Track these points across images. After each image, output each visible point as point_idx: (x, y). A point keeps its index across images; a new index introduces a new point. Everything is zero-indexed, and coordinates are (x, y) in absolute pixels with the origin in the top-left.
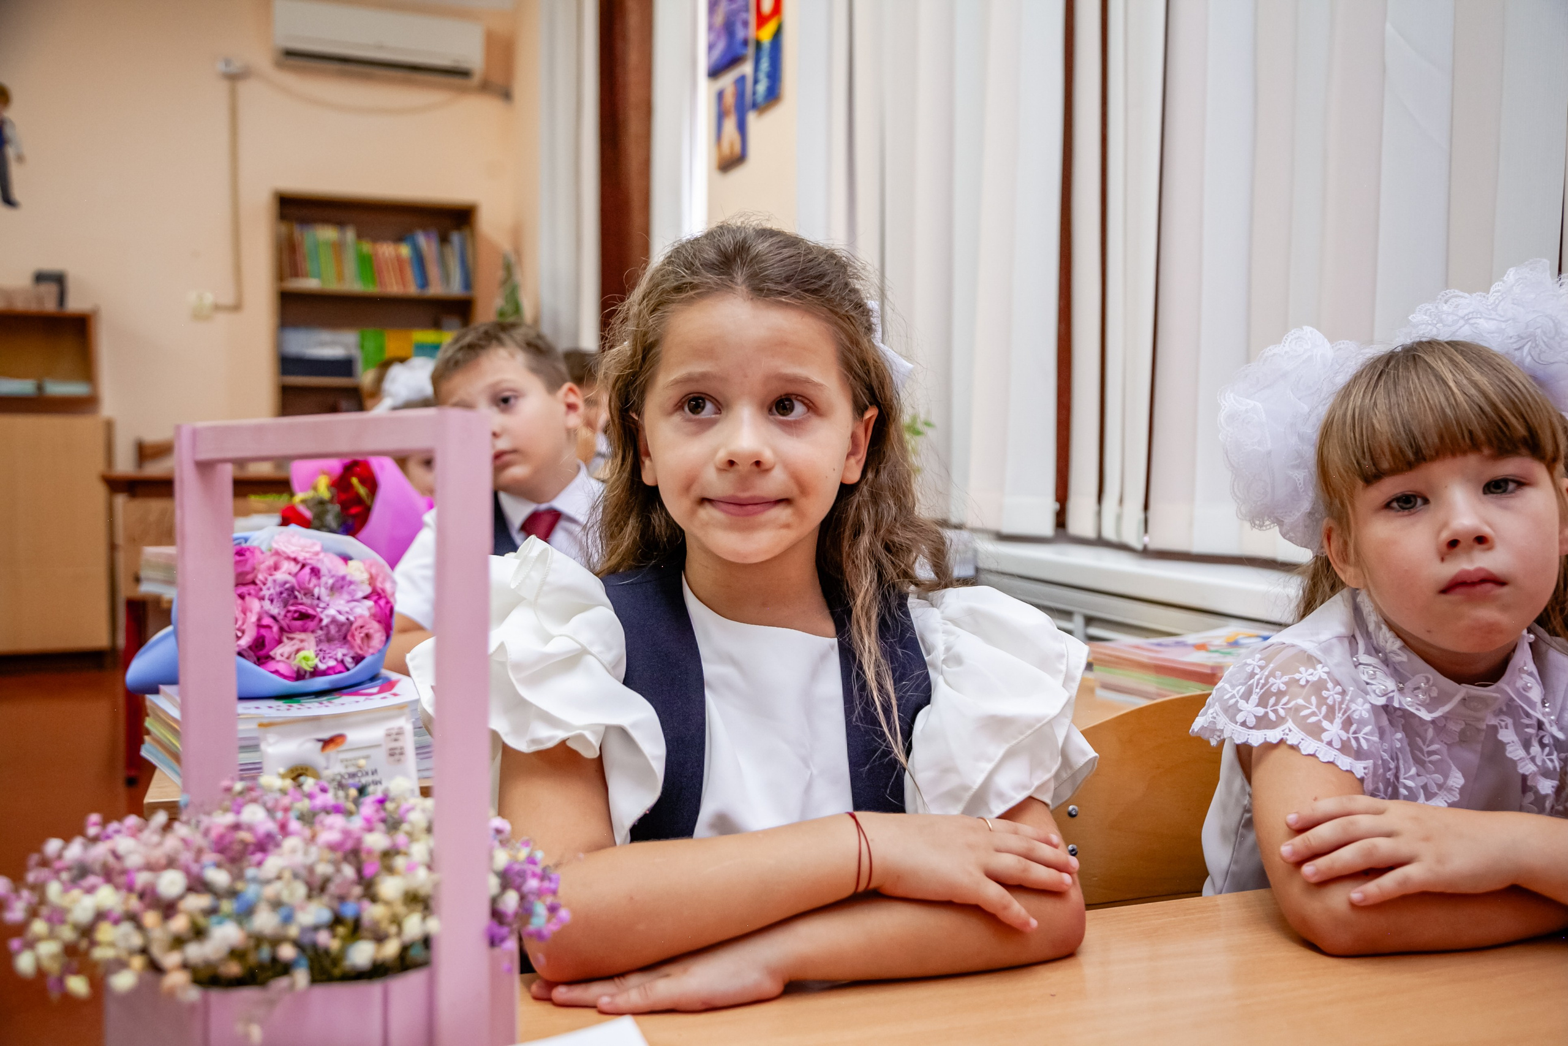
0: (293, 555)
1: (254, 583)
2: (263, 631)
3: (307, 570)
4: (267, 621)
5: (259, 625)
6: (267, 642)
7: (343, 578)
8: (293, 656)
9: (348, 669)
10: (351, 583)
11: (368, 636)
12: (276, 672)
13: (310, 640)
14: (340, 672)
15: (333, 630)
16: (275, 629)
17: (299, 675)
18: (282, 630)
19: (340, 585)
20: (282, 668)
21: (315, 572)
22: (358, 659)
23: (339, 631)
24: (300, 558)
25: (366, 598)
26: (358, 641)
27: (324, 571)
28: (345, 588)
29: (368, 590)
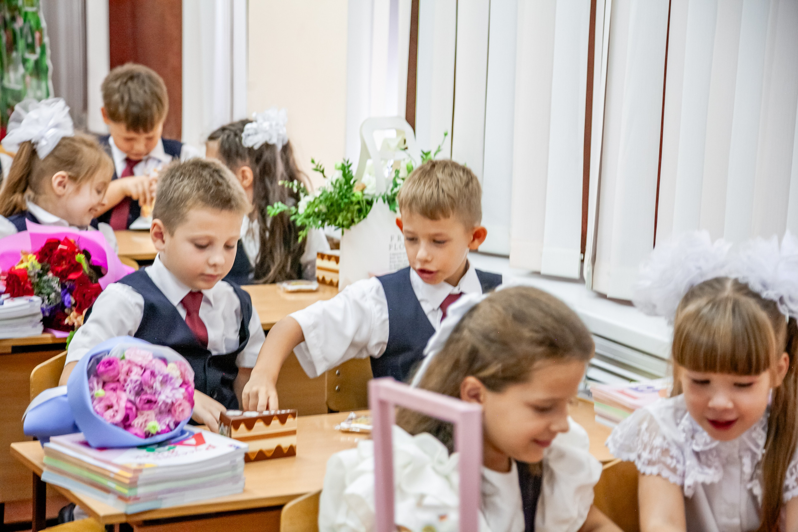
0: (139, 364)
1: (118, 381)
2: (128, 411)
3: (148, 373)
4: (129, 405)
5: (127, 408)
6: (130, 417)
7: (167, 375)
8: (143, 424)
9: (171, 430)
10: (171, 379)
11: (183, 410)
12: (136, 434)
13: (151, 414)
14: (168, 432)
15: (163, 407)
16: (134, 409)
17: (148, 435)
18: (137, 409)
19: (166, 380)
20: (138, 431)
21: (153, 374)
22: (177, 424)
23: (166, 407)
24: (144, 365)
25: (181, 386)
26: (177, 413)
27: (156, 372)
28: (168, 382)
29: (180, 381)
